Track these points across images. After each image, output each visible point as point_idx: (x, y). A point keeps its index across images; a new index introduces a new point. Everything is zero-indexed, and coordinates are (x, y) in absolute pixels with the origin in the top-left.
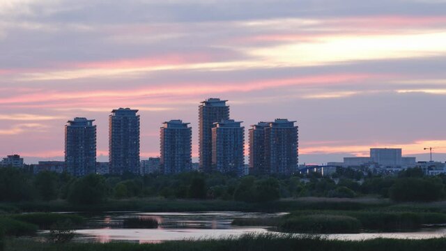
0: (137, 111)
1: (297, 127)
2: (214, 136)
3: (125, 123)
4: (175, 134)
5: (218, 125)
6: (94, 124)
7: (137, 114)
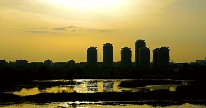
0: (112, 44)
1: (169, 49)
2: (140, 53)
3: (108, 49)
4: (126, 52)
5: (141, 49)
6: (97, 49)
7: (112, 45)
